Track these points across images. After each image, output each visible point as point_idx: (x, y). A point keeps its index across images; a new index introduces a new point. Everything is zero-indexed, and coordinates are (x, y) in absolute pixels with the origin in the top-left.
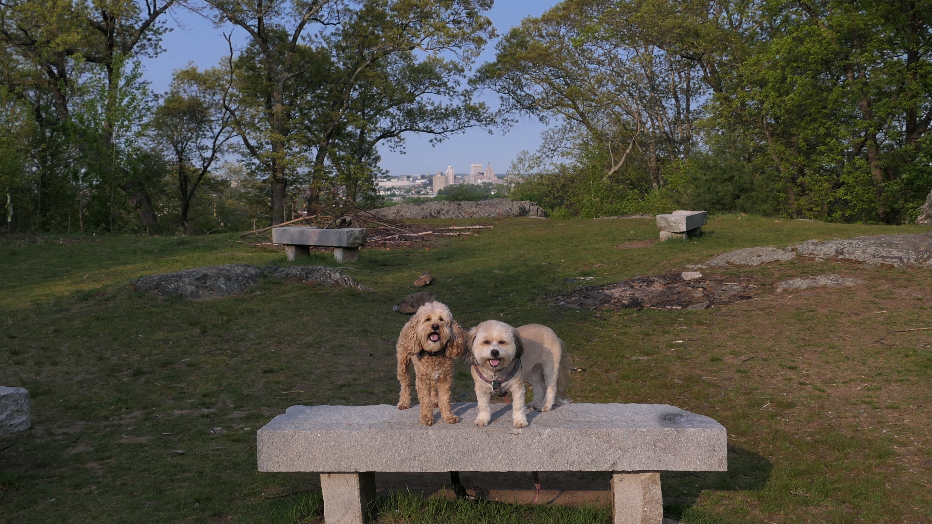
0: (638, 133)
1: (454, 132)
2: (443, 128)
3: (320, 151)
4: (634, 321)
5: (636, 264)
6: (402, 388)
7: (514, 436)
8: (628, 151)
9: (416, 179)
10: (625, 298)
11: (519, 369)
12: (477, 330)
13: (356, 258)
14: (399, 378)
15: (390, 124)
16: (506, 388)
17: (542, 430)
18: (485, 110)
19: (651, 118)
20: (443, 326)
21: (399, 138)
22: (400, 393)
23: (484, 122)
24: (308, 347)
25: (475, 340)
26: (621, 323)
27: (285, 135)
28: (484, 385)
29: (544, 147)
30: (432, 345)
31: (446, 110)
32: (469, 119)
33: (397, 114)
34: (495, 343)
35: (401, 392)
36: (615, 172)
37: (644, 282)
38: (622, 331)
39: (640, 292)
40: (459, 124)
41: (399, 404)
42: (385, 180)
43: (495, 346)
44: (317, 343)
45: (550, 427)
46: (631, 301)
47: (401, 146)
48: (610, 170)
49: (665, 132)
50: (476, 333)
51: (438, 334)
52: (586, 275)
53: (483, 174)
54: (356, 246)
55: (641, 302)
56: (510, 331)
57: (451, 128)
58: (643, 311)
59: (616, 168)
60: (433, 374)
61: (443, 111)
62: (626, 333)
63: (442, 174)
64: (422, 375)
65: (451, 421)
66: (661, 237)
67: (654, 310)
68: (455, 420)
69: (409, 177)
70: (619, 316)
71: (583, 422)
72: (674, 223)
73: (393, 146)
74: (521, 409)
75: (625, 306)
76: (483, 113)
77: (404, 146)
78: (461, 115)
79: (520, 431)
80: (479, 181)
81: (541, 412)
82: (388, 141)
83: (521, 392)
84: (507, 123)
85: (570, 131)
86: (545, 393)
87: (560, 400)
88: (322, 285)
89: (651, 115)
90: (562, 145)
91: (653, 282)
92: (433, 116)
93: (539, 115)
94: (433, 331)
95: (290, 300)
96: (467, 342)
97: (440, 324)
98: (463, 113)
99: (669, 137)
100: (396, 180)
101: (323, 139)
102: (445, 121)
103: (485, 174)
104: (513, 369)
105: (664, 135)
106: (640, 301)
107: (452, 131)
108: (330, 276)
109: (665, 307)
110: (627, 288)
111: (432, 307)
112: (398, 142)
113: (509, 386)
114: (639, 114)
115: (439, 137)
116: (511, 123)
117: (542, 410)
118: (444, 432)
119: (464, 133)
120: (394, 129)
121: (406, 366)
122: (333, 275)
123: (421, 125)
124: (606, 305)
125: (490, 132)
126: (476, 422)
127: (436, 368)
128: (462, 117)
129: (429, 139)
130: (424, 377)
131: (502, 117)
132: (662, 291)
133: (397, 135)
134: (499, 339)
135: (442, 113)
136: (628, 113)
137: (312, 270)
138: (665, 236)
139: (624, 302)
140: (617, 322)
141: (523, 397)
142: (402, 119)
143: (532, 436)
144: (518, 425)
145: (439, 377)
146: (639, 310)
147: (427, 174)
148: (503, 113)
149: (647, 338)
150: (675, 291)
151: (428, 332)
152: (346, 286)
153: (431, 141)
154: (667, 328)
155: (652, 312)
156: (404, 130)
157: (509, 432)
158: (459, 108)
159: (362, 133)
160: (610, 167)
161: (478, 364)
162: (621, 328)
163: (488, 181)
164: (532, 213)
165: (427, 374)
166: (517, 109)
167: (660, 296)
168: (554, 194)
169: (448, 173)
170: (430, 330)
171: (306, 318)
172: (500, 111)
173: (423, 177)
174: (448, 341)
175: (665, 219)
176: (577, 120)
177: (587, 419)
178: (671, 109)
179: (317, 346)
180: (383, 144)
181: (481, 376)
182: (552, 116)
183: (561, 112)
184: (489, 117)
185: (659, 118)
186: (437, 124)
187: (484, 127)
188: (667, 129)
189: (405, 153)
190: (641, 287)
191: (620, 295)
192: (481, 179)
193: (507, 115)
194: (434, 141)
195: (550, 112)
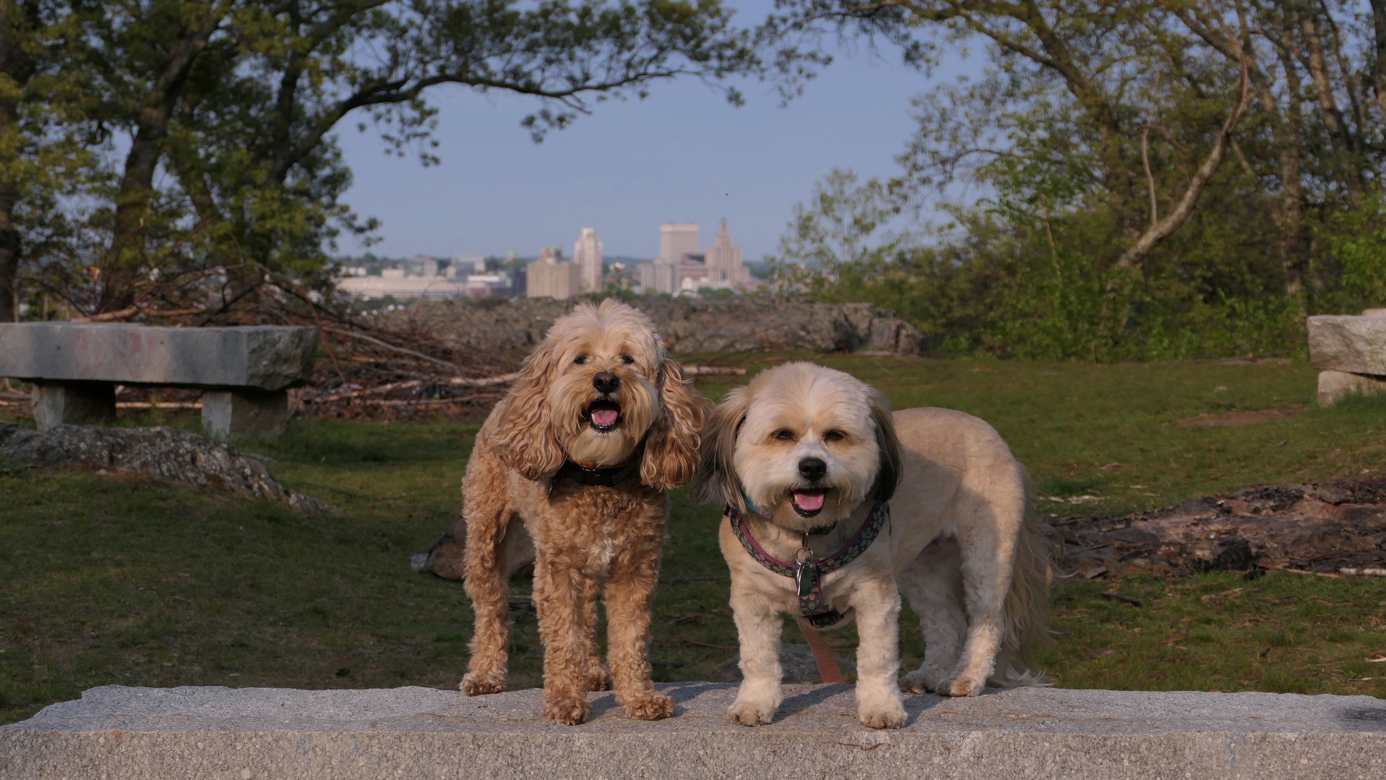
0: (1243, 107)
1: (608, 94)
2: (571, 79)
3: (140, 139)
4: (1233, 605)
5: (1239, 460)
6: (480, 624)
7: (861, 755)
8: (1206, 169)
9: (466, 270)
10: (1204, 544)
11: (884, 530)
12: (749, 396)
13: (277, 430)
14: (469, 588)
15: (386, 57)
16: (840, 592)
17: (953, 735)
18: (716, 21)
19: (1285, 59)
20: (631, 378)
21: (418, 106)
22: (473, 644)
23: (714, 63)
24: (123, 646)
25: (743, 429)
26: (1189, 613)
27: (22, 80)
28: (763, 584)
29: (917, 148)
30: (595, 443)
31: (585, 13)
32: (662, 49)
33: (411, 23)
34: (811, 437)
35: (475, 639)
36: (1159, 241)
37: (1269, 497)
38: (1193, 633)
39: (1253, 526)
40: (629, 65)
41: (469, 677)
42: (361, 271)
43: (810, 446)
44: (153, 636)
45: (980, 726)
46: (1221, 550)
47: (425, 135)
48: (1143, 232)
49: (1332, 110)
50: (746, 408)
51: (615, 406)
52: (1067, 490)
53: (700, 259)
54: (279, 384)
55: (1258, 556)
56: (862, 397)
57: (599, 77)
58: (1263, 580)
59: (1166, 226)
60: (595, 550)
61: (573, 18)
62: (1206, 640)
63: (558, 255)
64: (559, 552)
65: (650, 711)
66: (1321, 389)
67: (1300, 576)
68: (663, 706)
69: (443, 264)
70: (1184, 593)
71: (1090, 720)
72: (1369, 342)
73: (394, 133)
74: (884, 668)
75: (1204, 566)
76: (713, 29)
77: (435, 136)
78: (634, 33)
79: (882, 736)
80: (688, 285)
81: (948, 695)
82: (378, 117)
83: (887, 607)
84: (793, 66)
85: (1010, 94)
86: (962, 641)
87: (1012, 675)
88: (167, 486)
89: (1288, 50)
90: (982, 143)
91: (1298, 497)
92: (539, 35)
93: (906, 37)
94: (597, 395)
95: (58, 523)
96: (714, 437)
97: (621, 371)
98: (644, 27)
99: (1345, 128)
100: (398, 273)
101: (154, 97)
102: (579, 52)
103: (710, 260)
104: (863, 528)
105: (1330, 120)
106: (1254, 550)
107: (603, 87)
108: (193, 460)
109: (1336, 571)
110: (1212, 514)
111: (599, 317)
112: (415, 122)
113: (847, 584)
114: (1248, 48)
115: (556, 107)
116: (809, 66)
117: (954, 690)
118: (626, 737)
119: (643, 95)
120: (400, 74)
121: (497, 547)
122: (202, 457)
123: (495, 64)
124: (1140, 562)
125: (735, 98)
126: (734, 709)
127: (606, 528)
128: (640, 40)
129: (523, 116)
130: (565, 559)
131: (779, 45)
132: (1328, 523)
133: (411, 96)
134: (827, 425)
135: (569, 26)
136: (1207, 41)
137: (132, 437)
138: (1335, 386)
139: (1199, 553)
140: (1178, 610)
141: (893, 629)
142: (428, 40)
143: (920, 756)
144: (876, 721)
145: (613, 561)
146: (1252, 577)
147: (509, 255)
148: (782, 28)
149: (1280, 651)
150: (1371, 524)
151: (583, 399)
152: (246, 494)
153: (529, 122)
154: (1345, 628)
155: (1295, 582)
156: (434, 81)
157: (845, 740)
158: (629, 11)
159: (289, 84)
160: (1142, 226)
161: (751, 511)
162: (1190, 625)
163: (718, 285)
164: (877, 341)
165: (573, 549)
166: (830, 16)
167: (1322, 539)
168: (950, 310)
169: (582, 253)
170: (590, 392)
171: (113, 571)
172: (771, 23)
173: (493, 265)
174: (647, 434)
175: (1338, 328)
176: (1036, 59)
177: (1105, 714)
178: (1356, 31)
179: (153, 643)
180: (362, 128)
181: (755, 552)
182: (951, 40)
183: (980, 29)
184: (731, 45)
185: (1315, 61)
186: (549, 62)
187: (711, 78)
188: (1342, 102)
189: (436, 161)
190: (1256, 511)
191: (1186, 536)
192: (695, 278)
193: (793, 39)
194: (541, 123)
195: (943, 29)
